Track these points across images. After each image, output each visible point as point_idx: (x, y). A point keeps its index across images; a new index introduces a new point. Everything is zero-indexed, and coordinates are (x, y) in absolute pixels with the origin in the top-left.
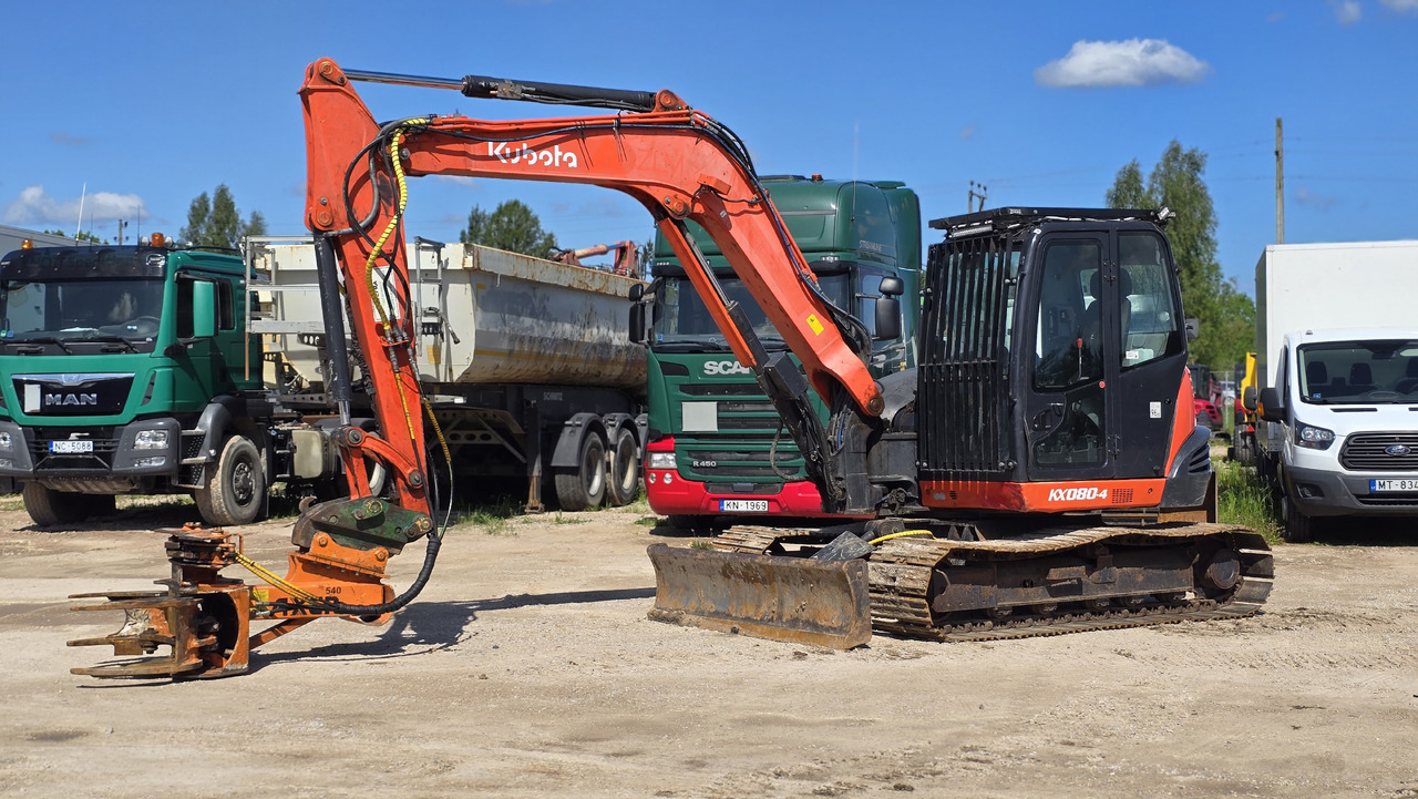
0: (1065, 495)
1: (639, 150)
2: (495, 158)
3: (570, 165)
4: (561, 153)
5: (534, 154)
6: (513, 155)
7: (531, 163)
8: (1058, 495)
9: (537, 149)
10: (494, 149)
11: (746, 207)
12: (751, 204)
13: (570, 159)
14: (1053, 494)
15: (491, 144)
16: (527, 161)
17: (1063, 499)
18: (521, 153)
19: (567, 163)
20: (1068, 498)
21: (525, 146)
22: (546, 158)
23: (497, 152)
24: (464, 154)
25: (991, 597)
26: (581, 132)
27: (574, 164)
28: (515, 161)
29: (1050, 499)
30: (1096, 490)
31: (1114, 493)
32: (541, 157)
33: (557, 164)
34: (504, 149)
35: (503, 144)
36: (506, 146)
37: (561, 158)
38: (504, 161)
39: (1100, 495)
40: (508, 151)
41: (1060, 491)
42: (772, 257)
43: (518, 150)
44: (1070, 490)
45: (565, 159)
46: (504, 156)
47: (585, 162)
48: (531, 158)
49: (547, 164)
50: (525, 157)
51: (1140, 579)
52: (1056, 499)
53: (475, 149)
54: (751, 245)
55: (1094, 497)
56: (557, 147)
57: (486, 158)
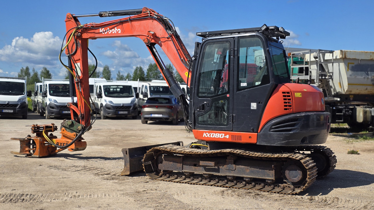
0: (210, 135)
1: (137, 26)
2: (101, 33)
3: (119, 32)
4: (117, 29)
5: (110, 30)
6: (105, 31)
7: (109, 33)
8: (207, 135)
9: (111, 29)
10: (101, 30)
11: (167, 39)
12: (168, 38)
13: (119, 31)
14: (204, 135)
15: (100, 29)
16: (108, 32)
17: (209, 136)
18: (107, 31)
19: (118, 32)
20: (211, 136)
21: (108, 29)
22: (113, 31)
23: (102, 31)
24: (94, 33)
25: (180, 167)
26: (122, 22)
27: (120, 32)
28: (106, 33)
29: (204, 136)
30: (223, 135)
31: (232, 136)
32: (112, 31)
33: (116, 33)
34: (103, 30)
35: (103, 29)
36: (104, 29)
37: (117, 31)
38: (103, 33)
39: (226, 137)
40: (104, 30)
41: (208, 134)
42: (174, 54)
43: (107, 30)
44: (212, 134)
45: (118, 31)
46: (103, 32)
47: (123, 31)
48: (109, 31)
49: (113, 33)
50: (108, 31)
51: (248, 171)
52: (206, 136)
53: (97, 31)
54: (168, 51)
55: (223, 137)
56: (116, 28)
57: (99, 33)
